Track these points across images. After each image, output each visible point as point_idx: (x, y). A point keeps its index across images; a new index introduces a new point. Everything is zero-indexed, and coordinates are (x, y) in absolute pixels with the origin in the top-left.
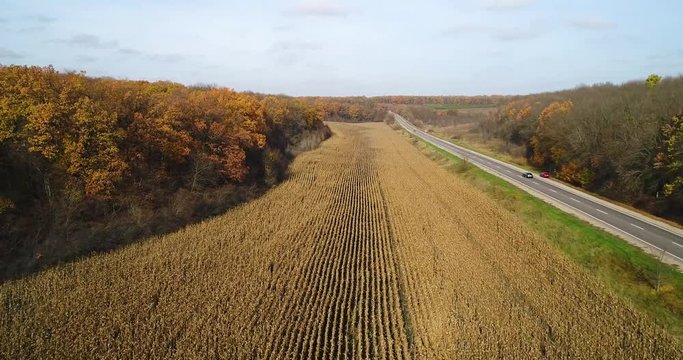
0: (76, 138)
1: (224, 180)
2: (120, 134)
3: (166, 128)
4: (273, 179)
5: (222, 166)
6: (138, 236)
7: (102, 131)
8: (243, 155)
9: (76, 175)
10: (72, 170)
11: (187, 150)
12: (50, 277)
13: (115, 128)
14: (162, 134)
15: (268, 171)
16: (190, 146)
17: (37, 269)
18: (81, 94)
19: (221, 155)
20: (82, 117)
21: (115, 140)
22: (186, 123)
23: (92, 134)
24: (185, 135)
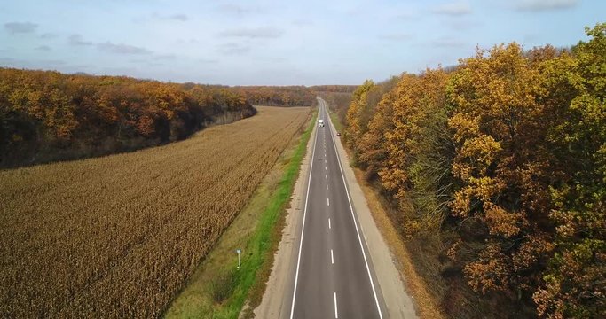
0: (52, 109)
1: (137, 135)
2: (74, 106)
3: (101, 105)
4: (176, 137)
5: (137, 127)
6: (83, 157)
7: (65, 105)
8: (151, 121)
9: (52, 127)
10: (50, 124)
11: (115, 117)
12: (38, 168)
13: (72, 103)
14: (100, 108)
15: (172, 132)
16: (117, 115)
17: (33, 164)
18: (55, 87)
19: (138, 121)
20: (55, 98)
21: (71, 110)
22: (115, 102)
23: (60, 107)
24: (114, 109)
